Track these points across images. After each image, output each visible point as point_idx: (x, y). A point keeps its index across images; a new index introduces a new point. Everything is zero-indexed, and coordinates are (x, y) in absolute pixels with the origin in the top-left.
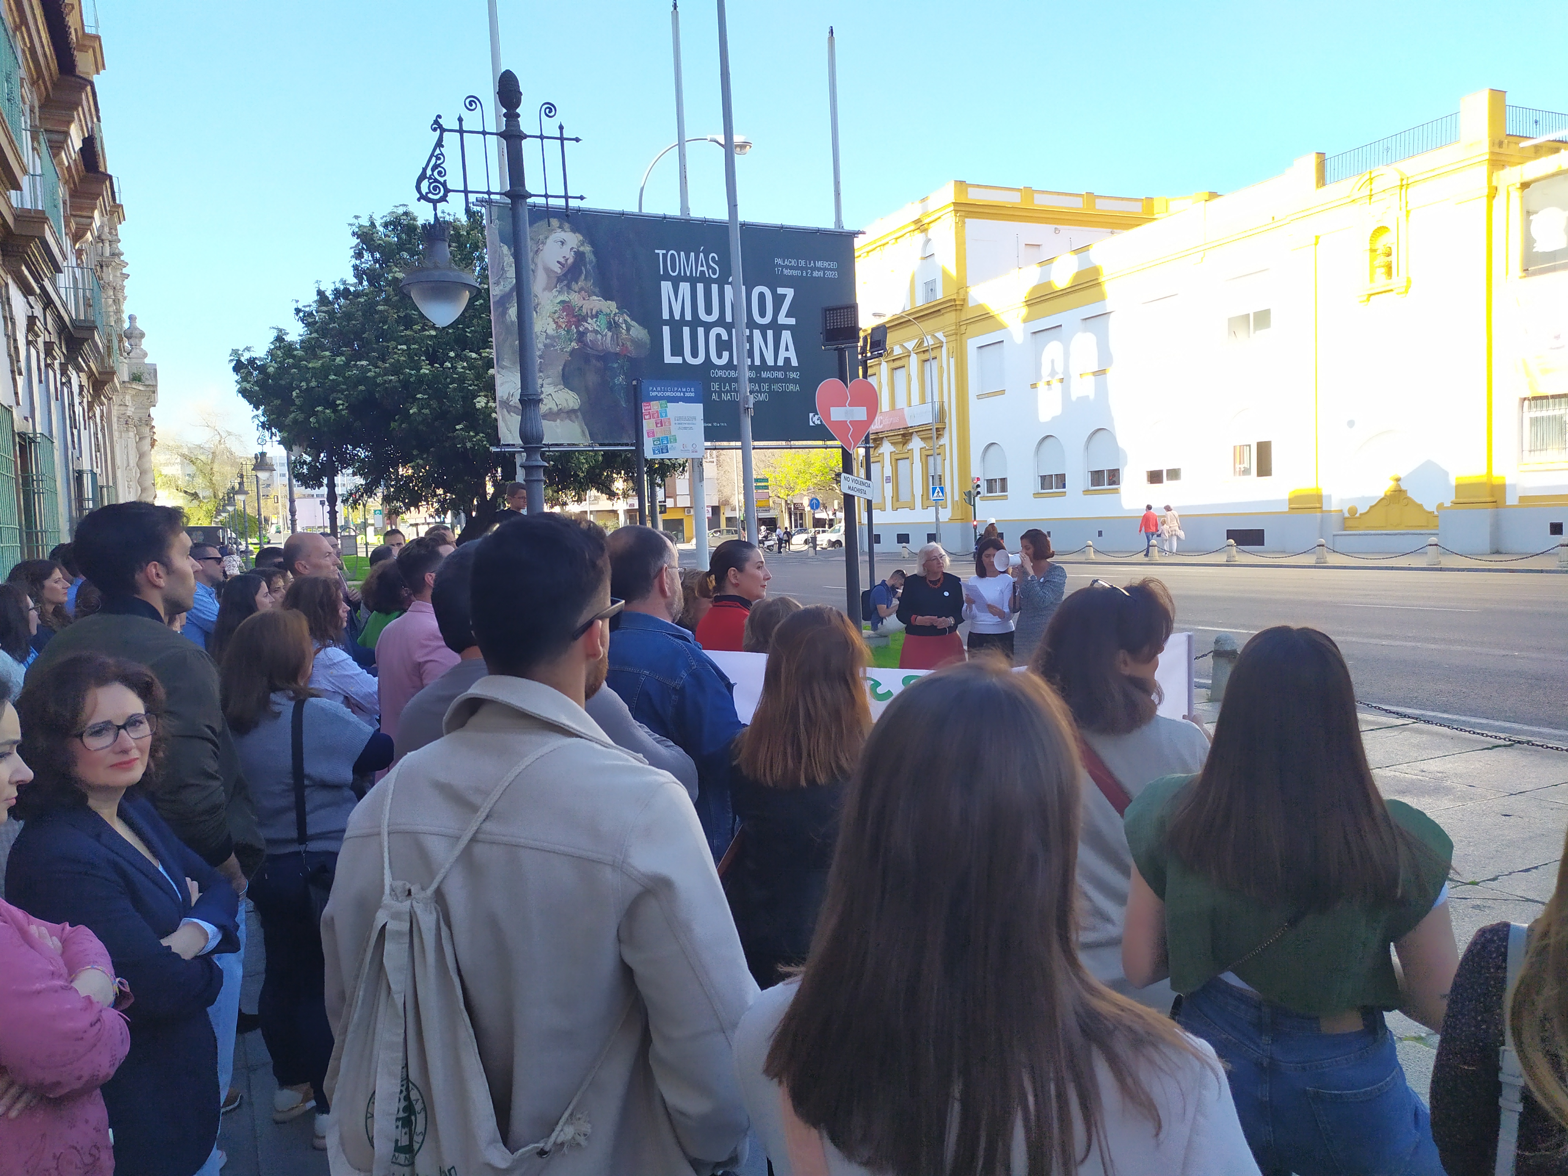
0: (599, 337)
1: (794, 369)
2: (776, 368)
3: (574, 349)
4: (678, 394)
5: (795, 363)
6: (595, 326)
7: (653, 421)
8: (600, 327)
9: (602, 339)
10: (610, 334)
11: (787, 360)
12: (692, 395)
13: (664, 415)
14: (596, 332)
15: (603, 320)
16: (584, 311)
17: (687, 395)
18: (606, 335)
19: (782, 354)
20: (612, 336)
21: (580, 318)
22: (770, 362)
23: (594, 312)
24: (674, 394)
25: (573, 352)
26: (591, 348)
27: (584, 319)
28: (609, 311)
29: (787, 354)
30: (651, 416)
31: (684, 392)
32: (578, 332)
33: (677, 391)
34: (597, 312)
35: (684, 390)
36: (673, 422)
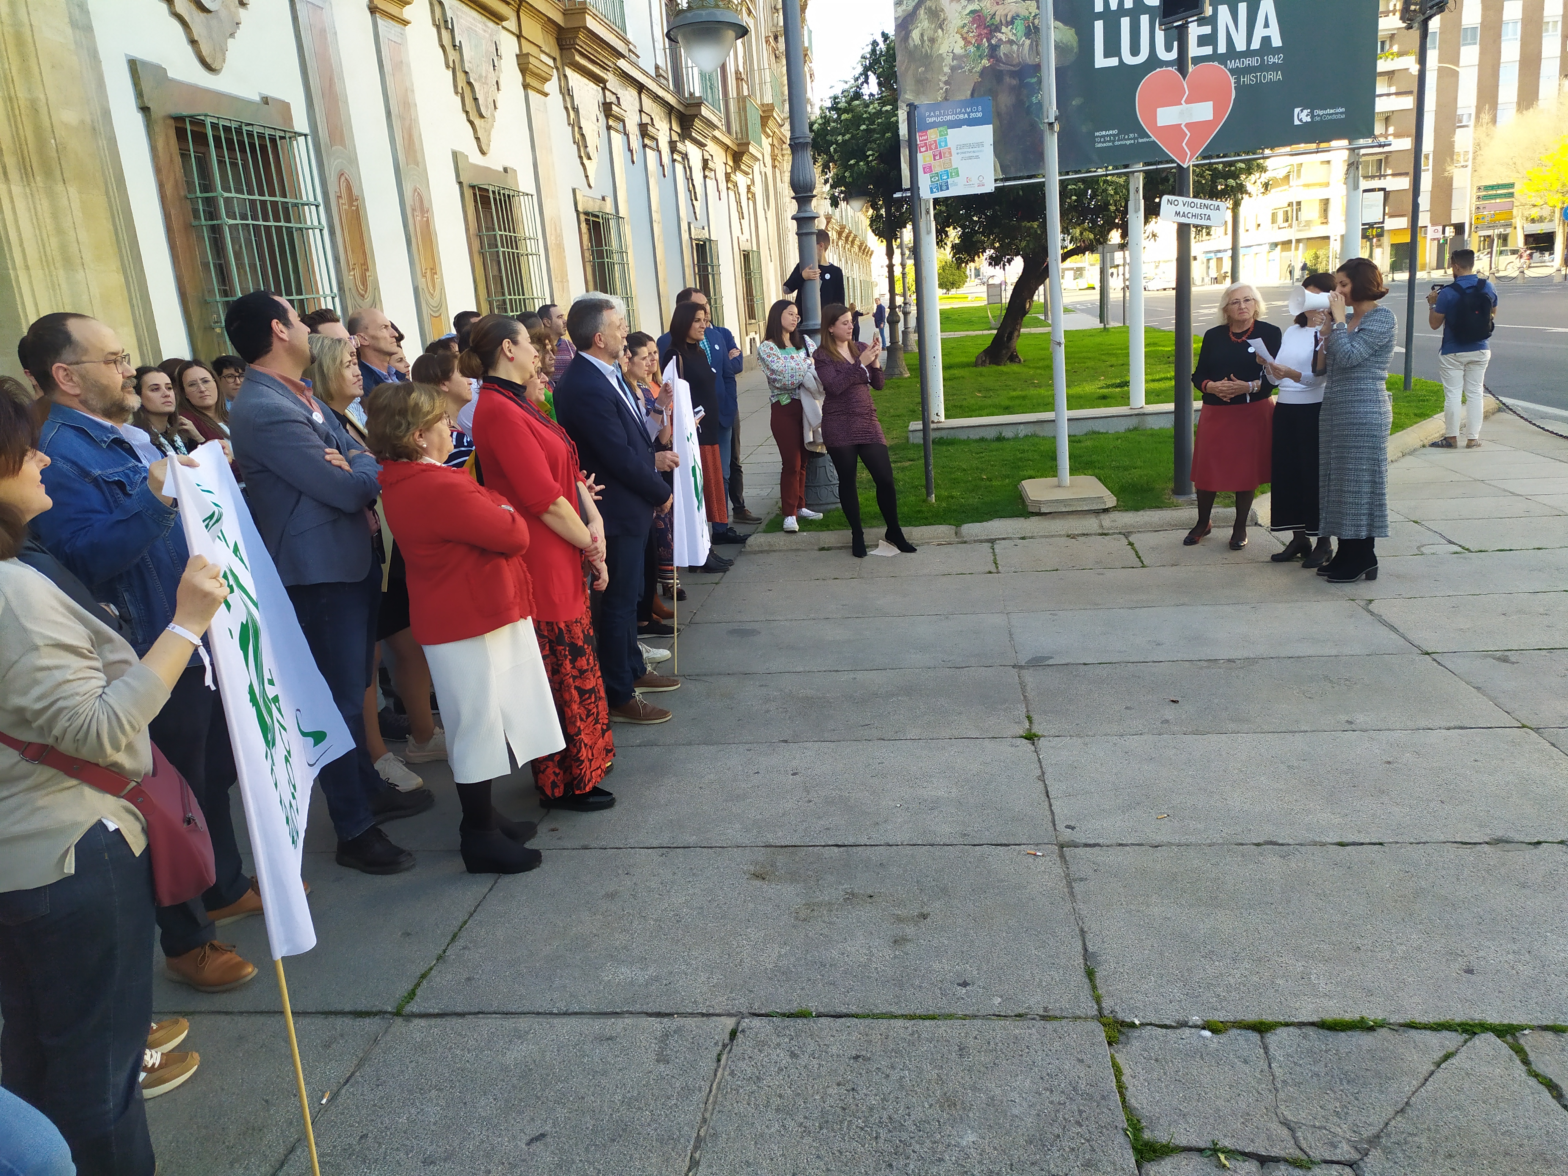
0: (1015, 47)
1: (1277, 50)
2: (1248, 53)
3: (984, 68)
4: (961, 117)
5: (1277, 42)
6: (1010, 34)
7: (930, 153)
8: (1015, 35)
9: (1018, 49)
10: (1028, 42)
11: (1266, 40)
12: (980, 115)
13: (943, 144)
14: (1011, 42)
15: (1020, 25)
16: (997, 18)
17: (972, 115)
18: (1023, 45)
19: (1259, 33)
20: (1031, 45)
21: (993, 27)
22: (1240, 45)
23: (1009, 19)
24: (956, 117)
25: (983, 72)
26: (1004, 63)
27: (998, 29)
28: (1027, 14)
29: (1266, 32)
30: (928, 147)
31: (969, 114)
32: (990, 44)
33: (960, 113)
34: (1013, 18)
35: (968, 110)
36: (954, 151)
